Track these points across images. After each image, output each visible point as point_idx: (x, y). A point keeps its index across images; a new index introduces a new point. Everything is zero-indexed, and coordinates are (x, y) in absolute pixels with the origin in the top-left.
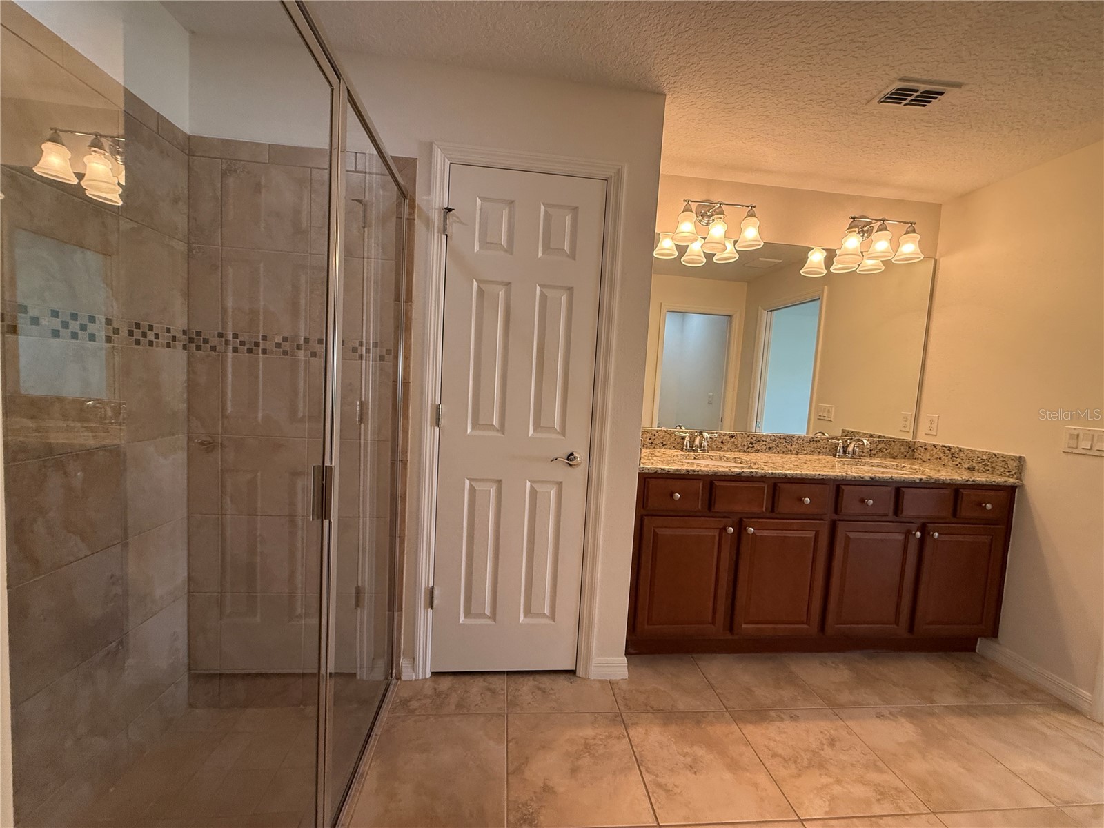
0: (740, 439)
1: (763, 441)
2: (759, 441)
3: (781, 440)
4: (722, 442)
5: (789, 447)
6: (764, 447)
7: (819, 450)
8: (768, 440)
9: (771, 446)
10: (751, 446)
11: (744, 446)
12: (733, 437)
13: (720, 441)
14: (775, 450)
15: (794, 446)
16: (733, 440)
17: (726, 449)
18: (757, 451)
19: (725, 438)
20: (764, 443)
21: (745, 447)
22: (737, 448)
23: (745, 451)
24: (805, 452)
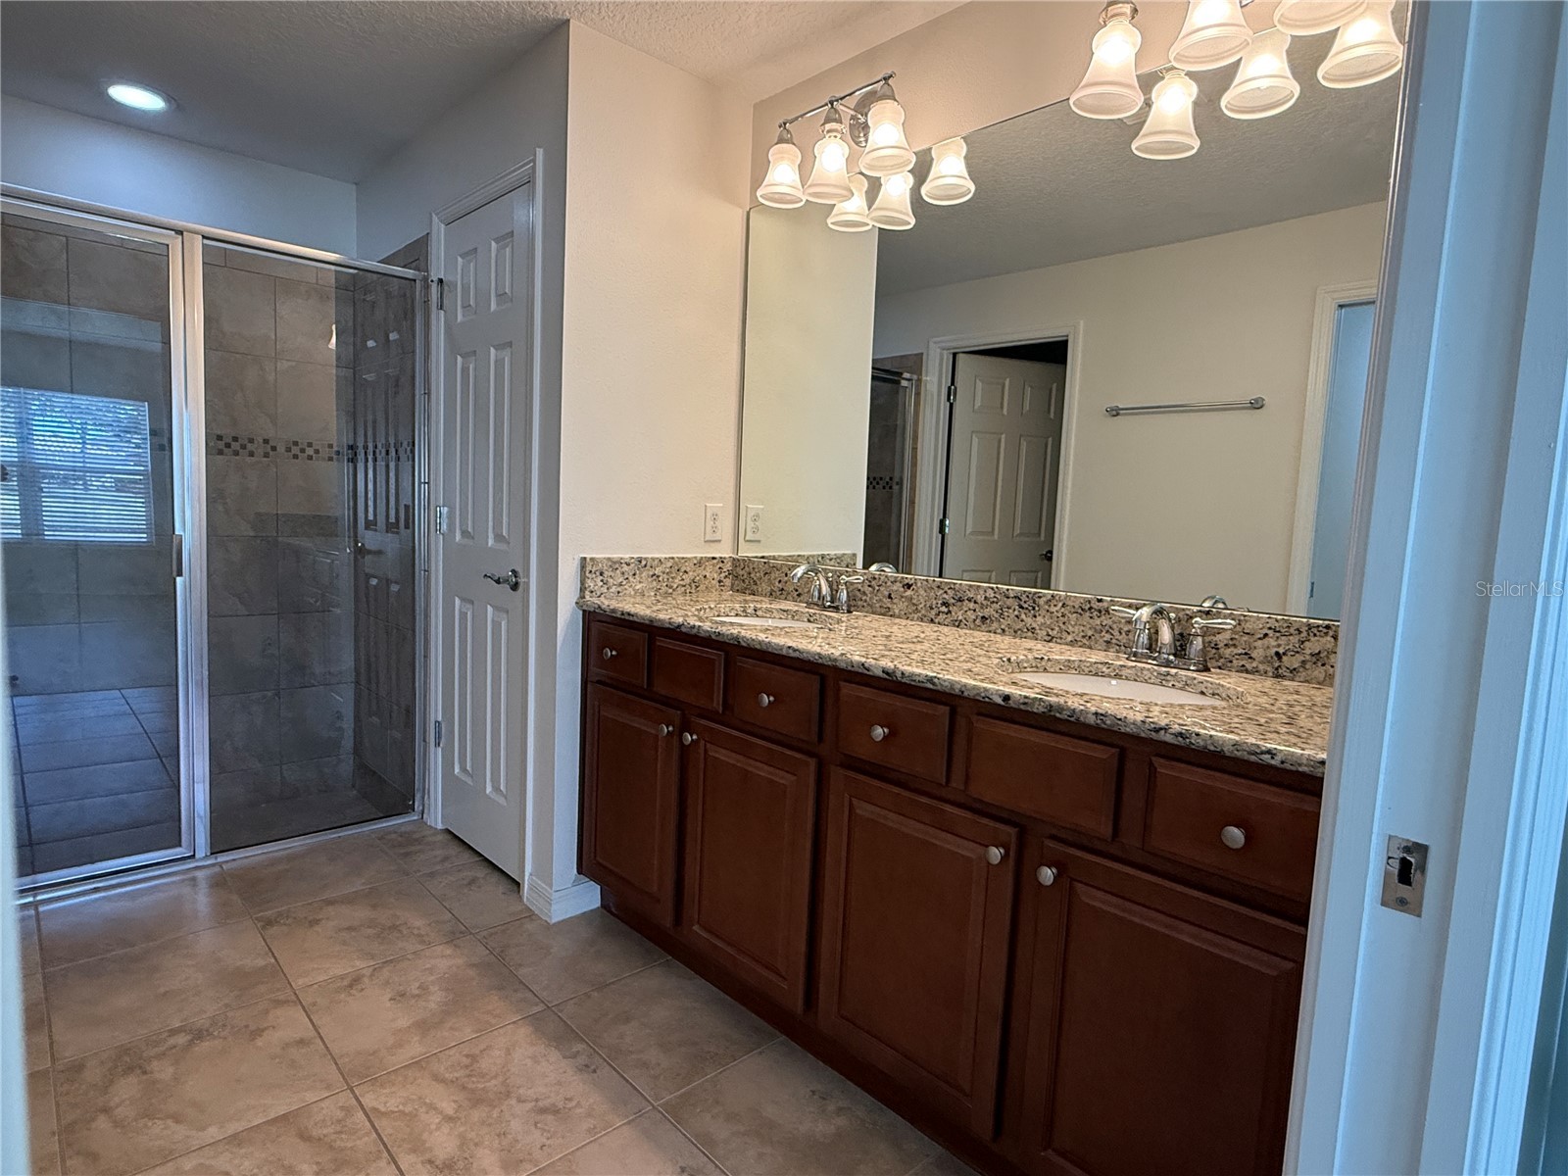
0: (922, 592)
1: (969, 600)
2: (960, 600)
3: (1009, 602)
4: (890, 597)
5: (1029, 621)
6: (971, 615)
7: (1108, 637)
8: (980, 598)
9: (987, 612)
10: (944, 609)
11: (932, 608)
12: (909, 586)
13: (887, 593)
14: (995, 625)
15: (1039, 619)
16: (909, 593)
17: (897, 611)
18: (957, 624)
19: (895, 588)
20: (972, 605)
21: (933, 612)
22: (917, 611)
23: (932, 621)
24: (1070, 638)
